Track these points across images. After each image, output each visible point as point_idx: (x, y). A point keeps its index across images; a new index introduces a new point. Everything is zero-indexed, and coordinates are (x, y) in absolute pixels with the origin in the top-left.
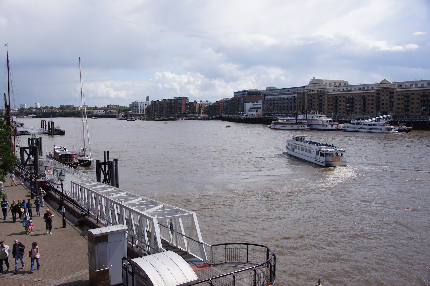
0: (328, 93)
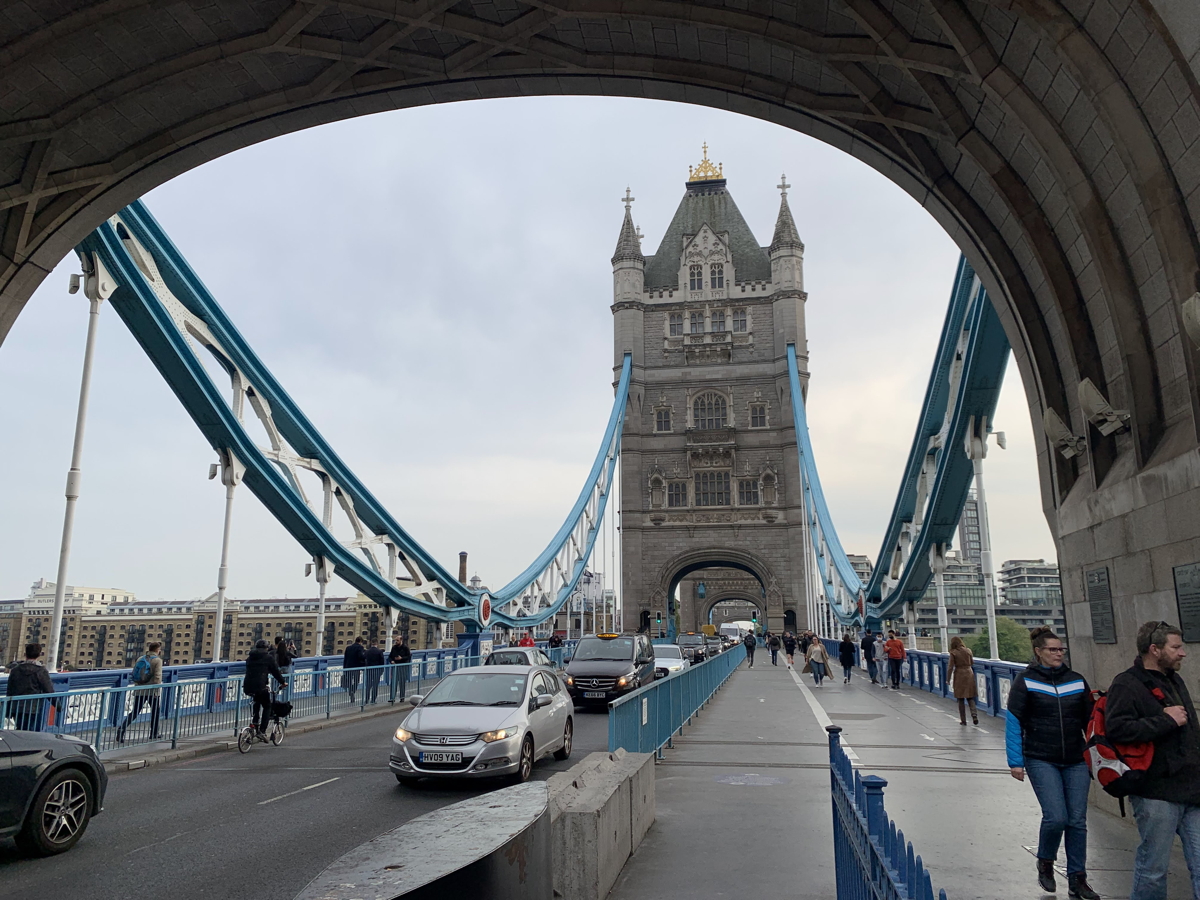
0: (84, 619)
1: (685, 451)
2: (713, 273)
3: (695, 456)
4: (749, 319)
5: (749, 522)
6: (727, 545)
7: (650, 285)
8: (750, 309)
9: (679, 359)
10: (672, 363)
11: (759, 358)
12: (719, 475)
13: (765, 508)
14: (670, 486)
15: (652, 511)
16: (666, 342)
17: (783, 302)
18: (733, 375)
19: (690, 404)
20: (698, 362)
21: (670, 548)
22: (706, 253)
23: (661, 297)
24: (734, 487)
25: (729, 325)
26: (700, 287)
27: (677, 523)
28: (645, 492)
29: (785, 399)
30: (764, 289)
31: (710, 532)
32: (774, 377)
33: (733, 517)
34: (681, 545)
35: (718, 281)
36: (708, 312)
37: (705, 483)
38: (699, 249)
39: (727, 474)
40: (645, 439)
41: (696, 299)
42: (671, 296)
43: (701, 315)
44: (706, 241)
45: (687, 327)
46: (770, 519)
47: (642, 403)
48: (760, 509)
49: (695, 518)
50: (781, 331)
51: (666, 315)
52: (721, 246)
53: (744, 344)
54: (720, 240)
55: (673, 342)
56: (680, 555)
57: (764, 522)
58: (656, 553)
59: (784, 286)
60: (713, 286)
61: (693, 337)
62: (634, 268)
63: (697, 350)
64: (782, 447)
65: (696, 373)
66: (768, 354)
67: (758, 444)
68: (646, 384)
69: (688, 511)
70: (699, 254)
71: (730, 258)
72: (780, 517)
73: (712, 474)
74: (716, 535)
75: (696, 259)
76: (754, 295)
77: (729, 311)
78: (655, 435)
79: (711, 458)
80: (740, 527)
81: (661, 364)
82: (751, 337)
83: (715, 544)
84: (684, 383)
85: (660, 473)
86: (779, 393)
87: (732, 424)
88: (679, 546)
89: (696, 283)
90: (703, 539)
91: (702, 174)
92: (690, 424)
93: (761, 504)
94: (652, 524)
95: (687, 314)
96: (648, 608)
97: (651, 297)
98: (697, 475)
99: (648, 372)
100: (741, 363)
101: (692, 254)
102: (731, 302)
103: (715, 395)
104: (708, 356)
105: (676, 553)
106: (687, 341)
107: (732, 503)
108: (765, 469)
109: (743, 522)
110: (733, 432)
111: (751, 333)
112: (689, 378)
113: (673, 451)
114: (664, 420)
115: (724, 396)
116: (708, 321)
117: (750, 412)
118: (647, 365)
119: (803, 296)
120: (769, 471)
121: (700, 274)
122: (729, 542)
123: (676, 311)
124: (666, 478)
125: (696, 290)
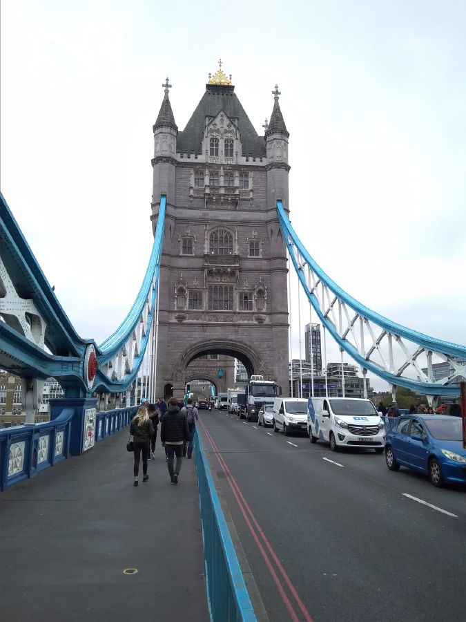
1: (203, 269)
2: (226, 146)
3: (210, 273)
4: (250, 181)
5: (246, 322)
6: (230, 338)
7: (180, 148)
8: (251, 174)
9: (201, 204)
10: (195, 206)
11: (256, 209)
12: (226, 289)
13: (256, 313)
14: (191, 293)
15: (176, 311)
16: (192, 191)
17: (275, 170)
18: (239, 219)
19: (207, 237)
20: (214, 207)
21: (188, 339)
22: (222, 130)
23: (189, 157)
24: (236, 297)
25: (237, 183)
26: (217, 154)
27: (195, 321)
28: (171, 297)
29: (274, 238)
30: (261, 161)
31: (218, 328)
32: (267, 222)
33: (235, 318)
34: (197, 336)
35: (229, 152)
36: (222, 172)
37: (216, 293)
38: (217, 127)
39: (231, 288)
40: (174, 259)
41: (214, 162)
42: (196, 158)
43: (217, 174)
44: (222, 123)
45: (207, 181)
46: (260, 320)
47: (172, 233)
48: (254, 313)
49: (207, 318)
50: (273, 191)
51: (192, 172)
52: (232, 128)
53: (247, 197)
54: (232, 123)
55: (196, 191)
56: (196, 344)
57: (256, 323)
58: (178, 342)
59: (276, 160)
60: (226, 155)
61: (212, 188)
62: (170, 133)
63: (214, 198)
64: (270, 271)
65: (212, 214)
66: (263, 207)
67: (254, 268)
68: (176, 219)
69: (203, 312)
70: (218, 131)
71: (238, 136)
72: (267, 320)
73: (221, 287)
74: (222, 330)
75: (215, 134)
76: (254, 164)
77: (237, 174)
78: (181, 257)
79: (221, 277)
80: (239, 325)
81: (186, 206)
82: (251, 193)
83: (222, 337)
84: (203, 221)
85: (184, 284)
86: (270, 233)
87: (237, 252)
88: (196, 337)
89: (214, 152)
90: (213, 333)
91: (218, 81)
92: (206, 252)
93: (255, 310)
94: (175, 321)
95: (207, 172)
96: (170, 382)
97: (182, 157)
98: (210, 287)
99: (179, 210)
100: (244, 210)
101: (212, 131)
102: (237, 167)
103: (225, 231)
104: (222, 203)
105: (194, 342)
106: (207, 191)
107: (234, 308)
108: (258, 286)
109: (241, 322)
110: (237, 258)
111: (252, 191)
112: (207, 217)
113: (193, 269)
114: (188, 246)
115: (231, 232)
116: (222, 178)
117: (249, 246)
118: (178, 205)
119: (288, 168)
120: (261, 287)
121: (217, 145)
122: (231, 335)
123: (199, 169)
124: (187, 288)
125: (214, 156)
